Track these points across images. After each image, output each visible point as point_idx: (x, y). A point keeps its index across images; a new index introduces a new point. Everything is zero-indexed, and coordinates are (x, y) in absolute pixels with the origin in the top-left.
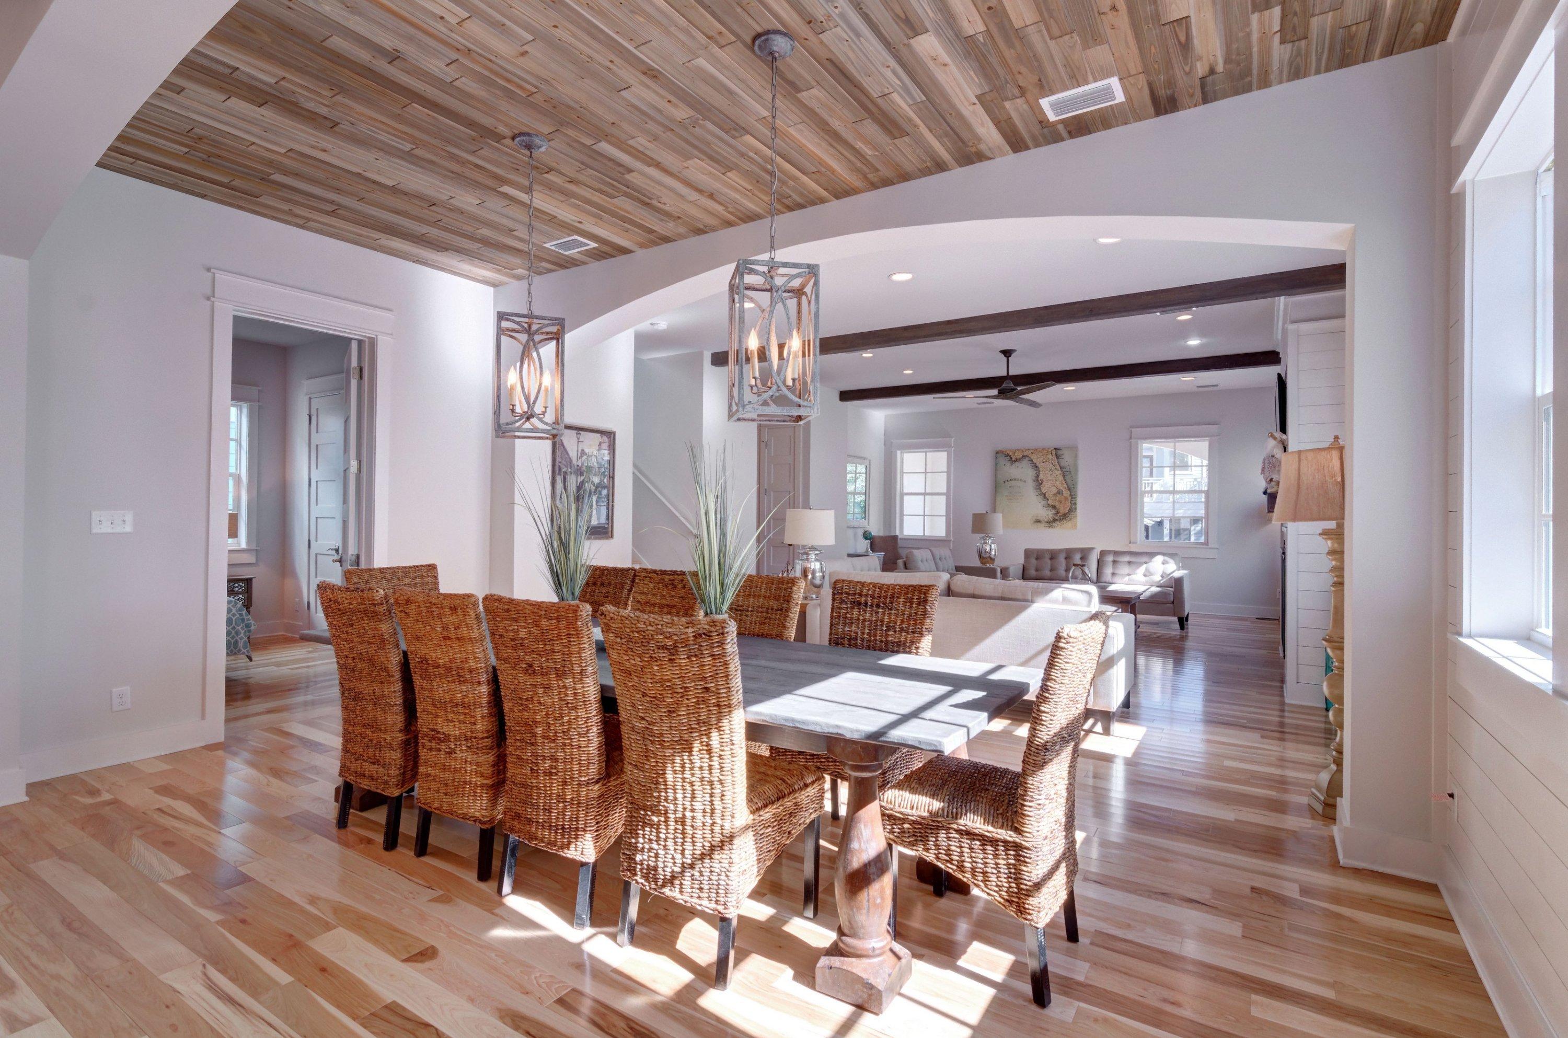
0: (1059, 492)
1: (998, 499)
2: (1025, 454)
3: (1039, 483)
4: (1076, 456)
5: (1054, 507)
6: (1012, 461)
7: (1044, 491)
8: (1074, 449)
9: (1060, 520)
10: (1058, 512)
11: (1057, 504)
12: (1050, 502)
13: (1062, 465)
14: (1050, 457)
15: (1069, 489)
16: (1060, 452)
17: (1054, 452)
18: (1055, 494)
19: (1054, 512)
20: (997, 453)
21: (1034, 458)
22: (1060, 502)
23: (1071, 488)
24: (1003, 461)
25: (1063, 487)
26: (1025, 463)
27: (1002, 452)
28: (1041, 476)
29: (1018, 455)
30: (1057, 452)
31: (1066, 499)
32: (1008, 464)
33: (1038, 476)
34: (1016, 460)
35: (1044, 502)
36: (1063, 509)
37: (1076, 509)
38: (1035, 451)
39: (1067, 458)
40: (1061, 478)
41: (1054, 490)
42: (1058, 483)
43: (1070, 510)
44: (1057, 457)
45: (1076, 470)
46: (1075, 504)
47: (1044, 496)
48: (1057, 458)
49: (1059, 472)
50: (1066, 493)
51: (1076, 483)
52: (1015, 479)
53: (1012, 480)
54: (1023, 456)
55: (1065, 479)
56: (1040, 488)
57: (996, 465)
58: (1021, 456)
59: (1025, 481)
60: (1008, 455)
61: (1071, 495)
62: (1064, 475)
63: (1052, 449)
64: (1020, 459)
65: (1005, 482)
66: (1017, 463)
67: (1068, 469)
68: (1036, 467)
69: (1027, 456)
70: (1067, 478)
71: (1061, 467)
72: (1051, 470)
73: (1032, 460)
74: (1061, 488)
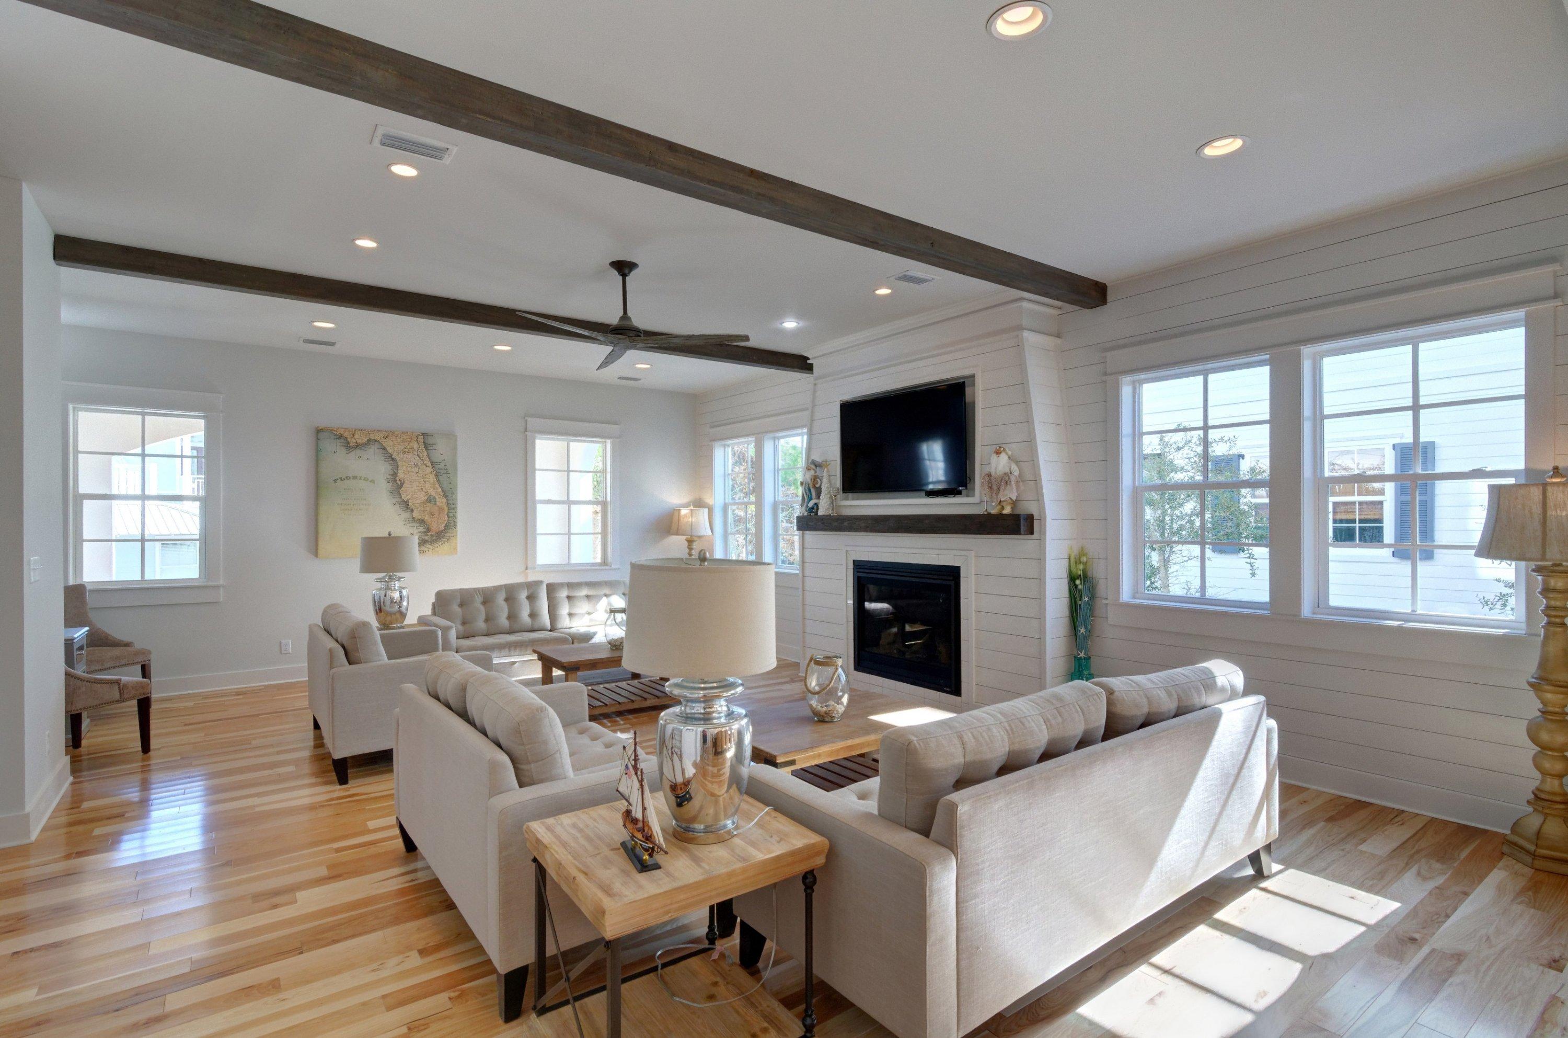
0: (430, 500)
1: (323, 509)
2: (372, 437)
3: (397, 486)
4: (455, 448)
5: (422, 522)
6: (350, 447)
7: (405, 497)
8: (450, 436)
9: (432, 542)
10: (428, 530)
11: (427, 518)
12: (416, 514)
13: (434, 460)
14: (416, 446)
15: (445, 496)
16: (430, 440)
17: (421, 439)
18: (424, 503)
19: (421, 529)
20: (319, 431)
21: (388, 444)
22: (432, 514)
23: (449, 494)
24: (329, 446)
25: (436, 492)
26: (372, 451)
27: (331, 431)
28: (401, 475)
29: (360, 438)
30: (426, 440)
31: (441, 509)
32: (342, 451)
33: (395, 474)
34: (357, 446)
35: (407, 515)
36: (437, 525)
37: (455, 524)
38: (390, 434)
39: (441, 451)
40: (432, 479)
41: (422, 497)
42: (427, 485)
43: (447, 527)
44: (427, 446)
45: (456, 469)
46: (455, 516)
47: (406, 505)
48: (426, 448)
49: (430, 469)
50: (441, 501)
51: (456, 487)
52: (355, 478)
53: (348, 478)
54: (369, 440)
55: (439, 481)
56: (399, 493)
57: (318, 451)
58: (365, 440)
59: (373, 481)
60: (342, 436)
61: (448, 504)
62: (436, 476)
63: (419, 435)
64: (364, 445)
65: (335, 481)
66: (358, 452)
67: (442, 466)
68: (391, 459)
69: (375, 441)
70: (441, 478)
71: (432, 463)
72: (416, 466)
73: (385, 449)
74: (433, 494)
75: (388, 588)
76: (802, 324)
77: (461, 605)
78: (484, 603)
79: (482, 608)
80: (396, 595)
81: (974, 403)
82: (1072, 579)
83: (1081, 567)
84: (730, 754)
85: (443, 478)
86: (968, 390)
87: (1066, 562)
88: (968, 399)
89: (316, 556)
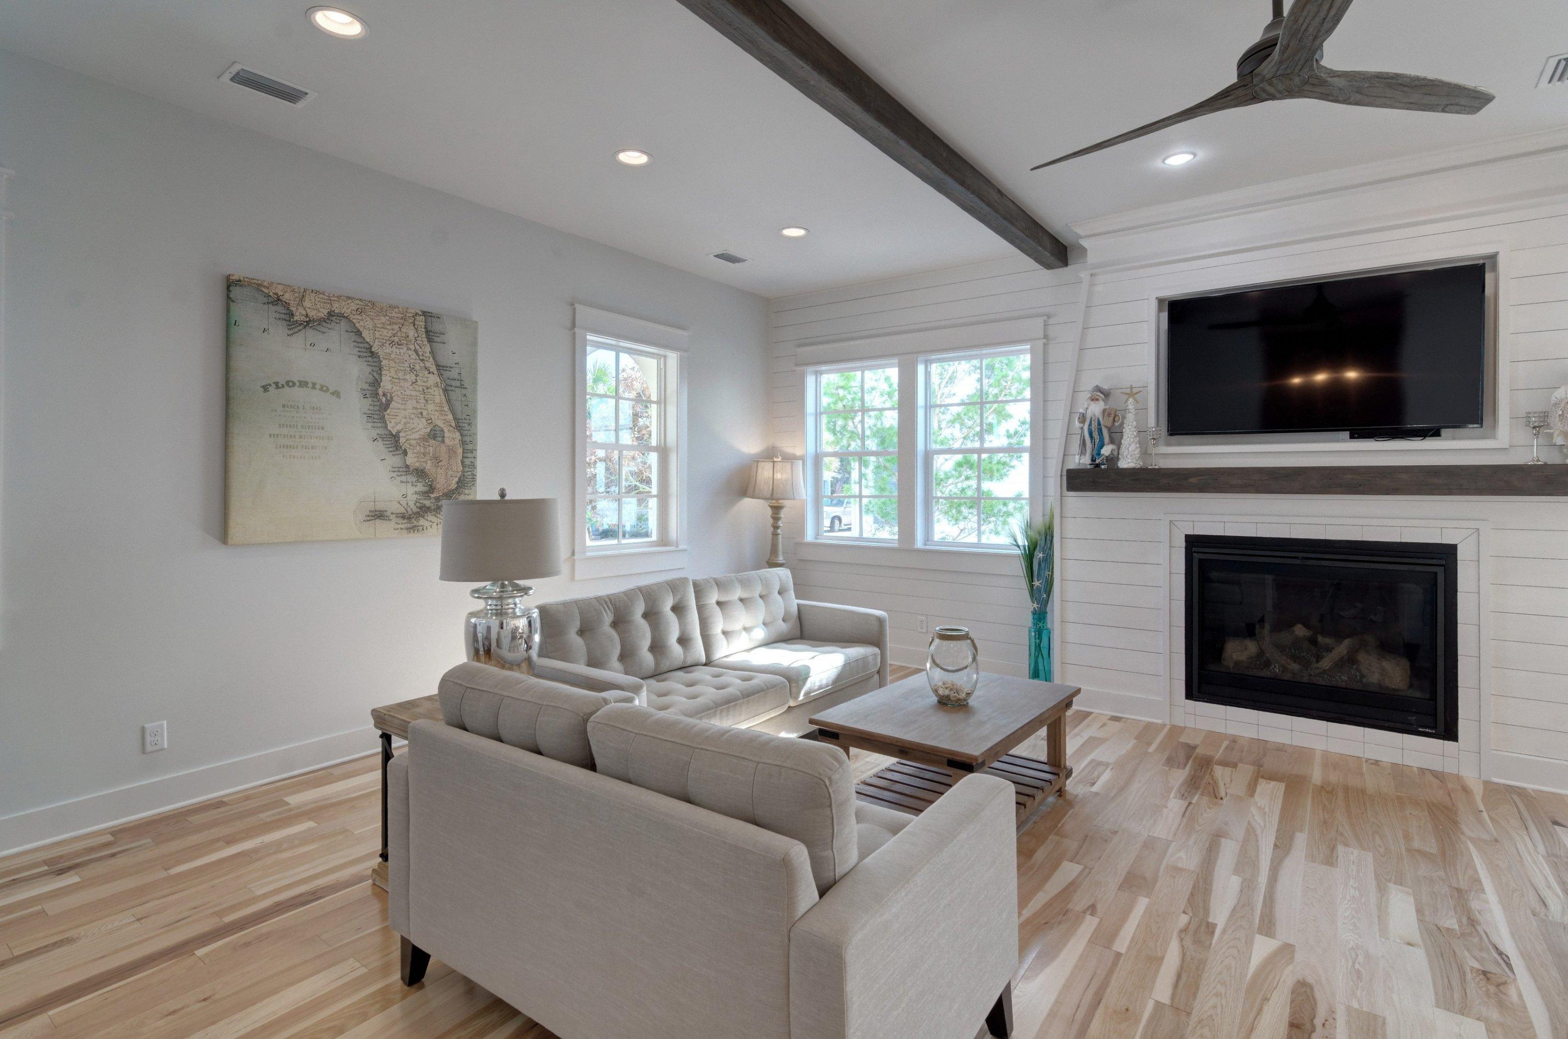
0: (435, 434)
1: (240, 443)
2: (336, 307)
3: (379, 406)
4: (474, 345)
5: (420, 473)
6: (292, 323)
7: (393, 427)
8: (469, 325)
10: (432, 489)
11: (429, 466)
12: (411, 460)
13: (443, 362)
14: (412, 333)
15: (459, 428)
16: (436, 326)
17: (420, 321)
18: (424, 439)
19: (420, 487)
20: (230, 284)
21: (365, 324)
22: (437, 460)
24: (252, 316)
25: (443, 420)
26: (335, 336)
27: (258, 287)
28: (386, 384)
29: (314, 308)
30: (429, 325)
31: (452, 451)
32: (279, 331)
33: (376, 383)
34: (308, 323)
35: (394, 460)
36: (445, 479)
37: (474, 479)
38: (368, 306)
39: (452, 347)
40: (438, 395)
41: (421, 427)
42: (431, 407)
43: (462, 482)
44: (430, 336)
45: (474, 379)
46: (473, 466)
47: (394, 442)
48: (430, 341)
49: (434, 379)
50: (452, 437)
51: (475, 412)
52: (303, 384)
53: (290, 384)
54: (331, 314)
55: (449, 401)
56: (383, 419)
57: (229, 324)
58: (324, 313)
59: (337, 394)
60: (277, 300)
61: (463, 443)
62: (445, 391)
63: (416, 314)
64: (321, 321)
65: (265, 388)
66: (310, 333)
67: (454, 374)
68: (369, 354)
69: (341, 316)
70: (453, 396)
71: (438, 366)
72: (412, 370)
73: (358, 333)
74: (440, 423)
78: (616, 623)
85: (456, 395)
89: (224, 537)
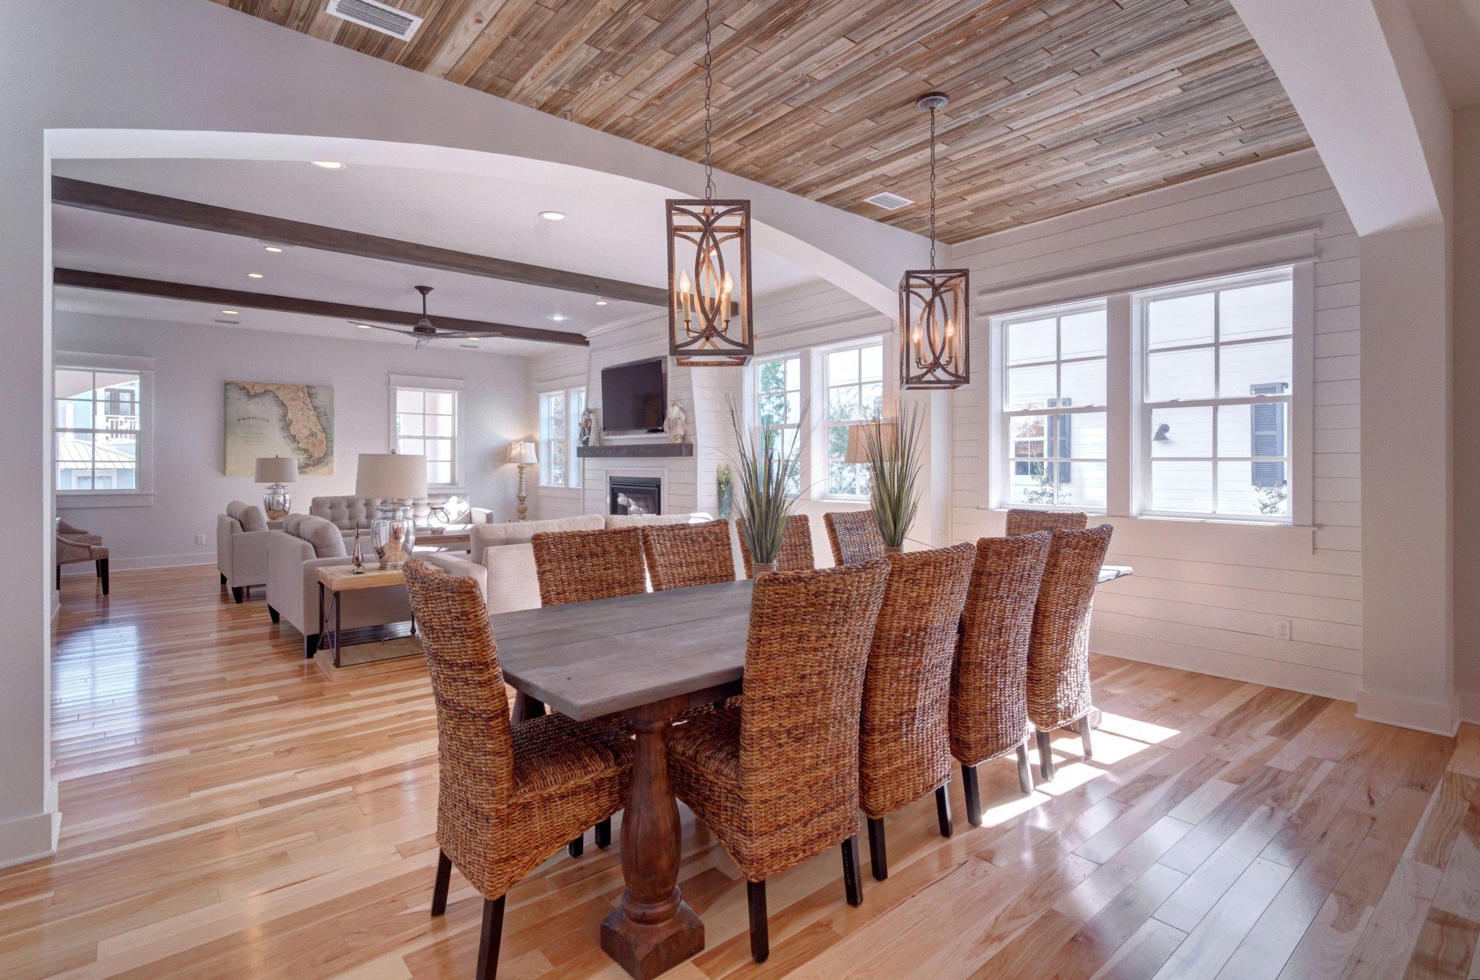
0: (313, 434)
1: (229, 441)
2: (268, 388)
3: (286, 425)
4: (332, 397)
5: (306, 451)
6: (250, 395)
7: (293, 433)
8: (329, 388)
9: (314, 465)
10: (311, 457)
11: (310, 448)
12: (300, 445)
13: (316, 405)
14: (301, 395)
15: (324, 432)
16: (313, 391)
17: (306, 390)
18: (308, 437)
19: (306, 456)
20: (226, 384)
21: (281, 394)
22: (314, 445)
23: (327, 431)
24: (235, 395)
25: (317, 429)
26: (268, 399)
27: (236, 384)
28: (290, 416)
29: (259, 389)
30: (310, 391)
31: (321, 441)
32: (246, 398)
33: (285, 416)
34: (256, 395)
35: (294, 445)
36: (317, 453)
37: (332, 453)
38: (281, 386)
39: (321, 399)
40: (314, 419)
41: (307, 432)
42: (310, 424)
43: (326, 454)
44: (310, 395)
45: (333, 411)
46: (332, 447)
47: (294, 438)
48: (310, 397)
49: (312, 413)
50: (321, 436)
51: (333, 425)
52: (254, 418)
53: (249, 418)
54: (265, 391)
55: (319, 420)
56: (288, 430)
57: (226, 398)
58: (262, 391)
59: (268, 421)
60: (244, 388)
61: (326, 438)
62: (318, 417)
63: (304, 387)
64: (261, 394)
65: (239, 420)
66: (257, 399)
67: (322, 410)
68: (283, 404)
69: (270, 391)
70: (321, 419)
71: (315, 408)
72: (302, 409)
73: (277, 397)
74: (315, 430)
75: (275, 493)
76: (566, 318)
77: (331, 508)
78: (349, 506)
79: (347, 510)
80: (281, 499)
81: (666, 374)
82: (720, 483)
83: (725, 476)
84: (402, 540)
85: (323, 418)
86: (663, 365)
87: (716, 474)
88: (663, 371)
89: (224, 474)
